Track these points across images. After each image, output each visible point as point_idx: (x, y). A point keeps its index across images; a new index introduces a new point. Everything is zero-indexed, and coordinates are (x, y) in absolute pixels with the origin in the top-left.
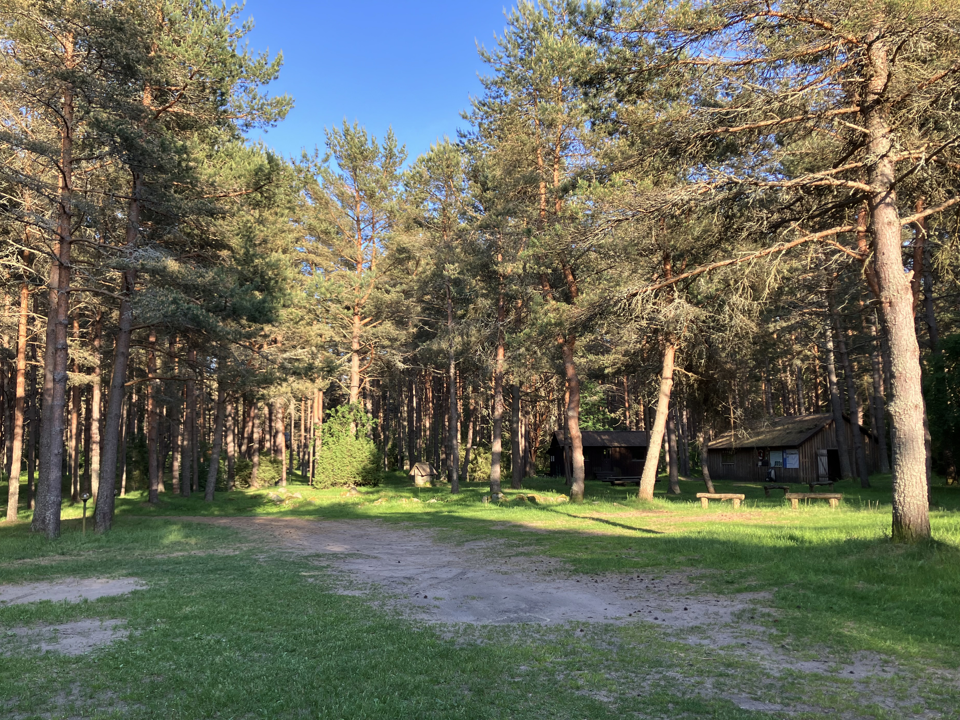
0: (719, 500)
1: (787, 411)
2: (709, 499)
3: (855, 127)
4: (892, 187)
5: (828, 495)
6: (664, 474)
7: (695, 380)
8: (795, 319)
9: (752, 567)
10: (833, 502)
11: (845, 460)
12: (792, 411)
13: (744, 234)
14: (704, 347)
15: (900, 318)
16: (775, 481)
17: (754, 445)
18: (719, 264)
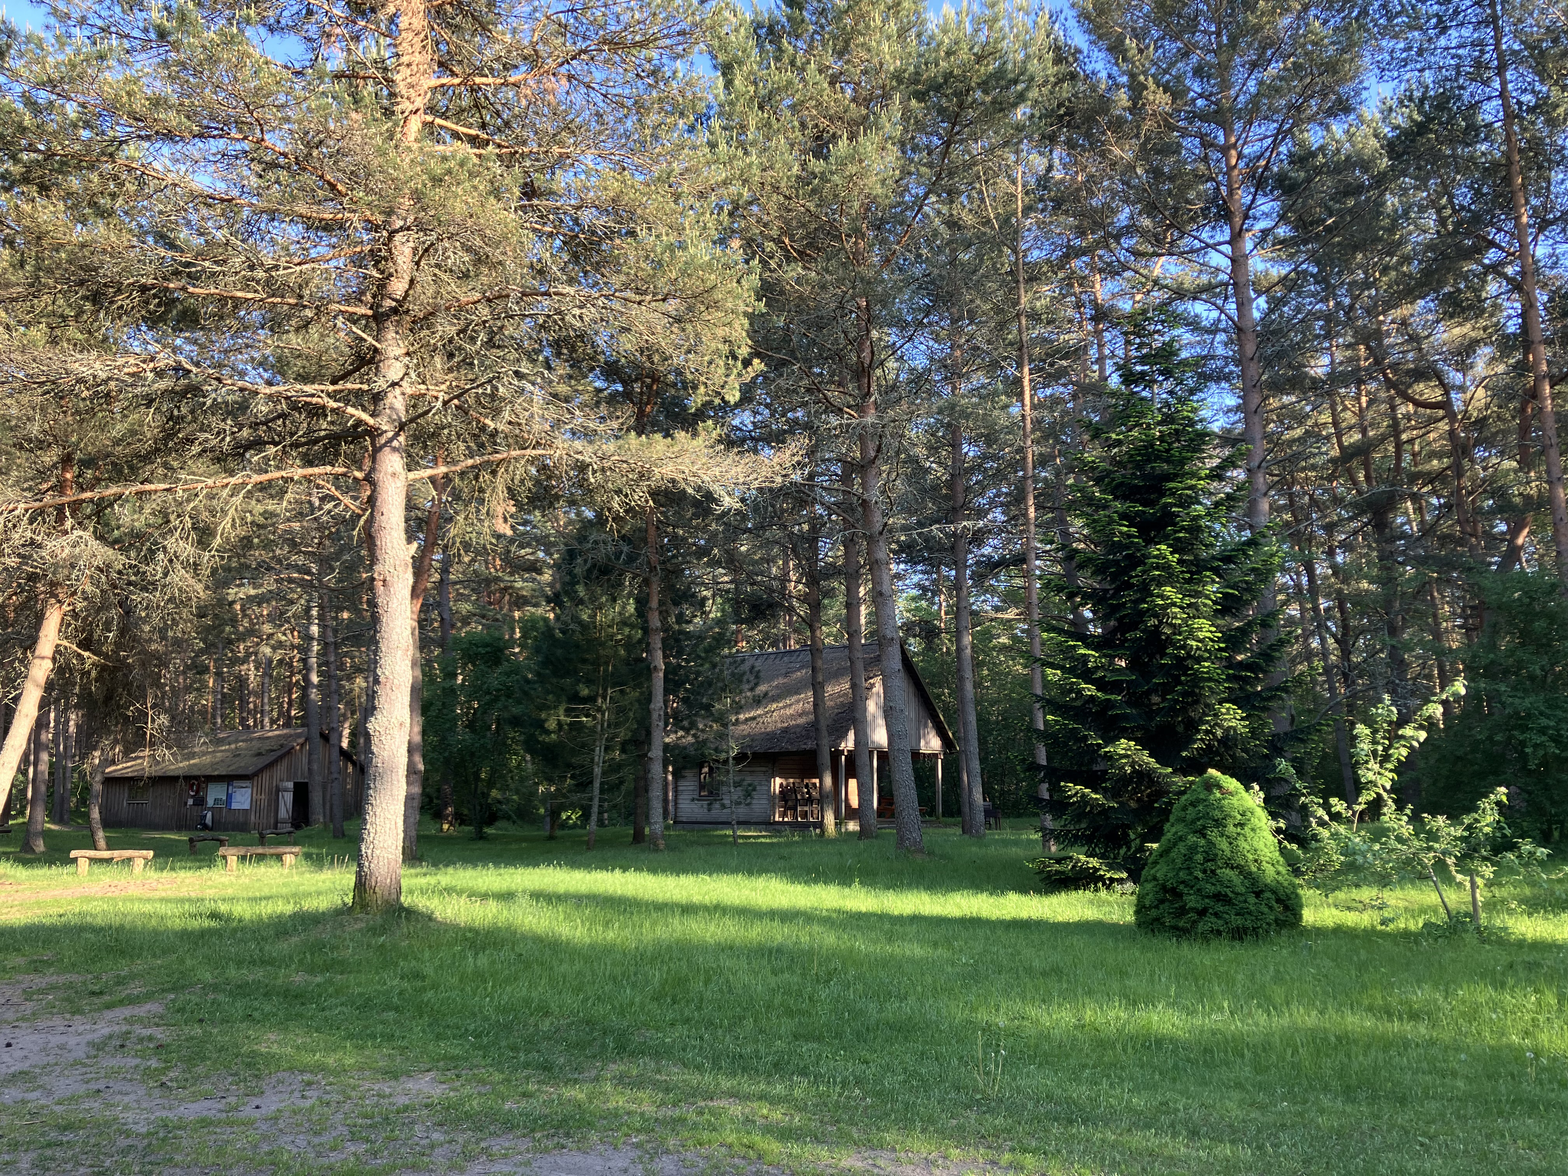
0: (109, 861)
1: (243, 720)
2: (92, 860)
3: (364, 336)
4: (402, 427)
5: (281, 849)
6: (20, 820)
7: (93, 664)
8: (269, 584)
9: (139, 966)
10: (289, 859)
11: (316, 797)
12: (251, 722)
13: (196, 449)
14: (114, 613)
15: (394, 604)
16: (211, 829)
17: (181, 773)
18: (152, 487)
